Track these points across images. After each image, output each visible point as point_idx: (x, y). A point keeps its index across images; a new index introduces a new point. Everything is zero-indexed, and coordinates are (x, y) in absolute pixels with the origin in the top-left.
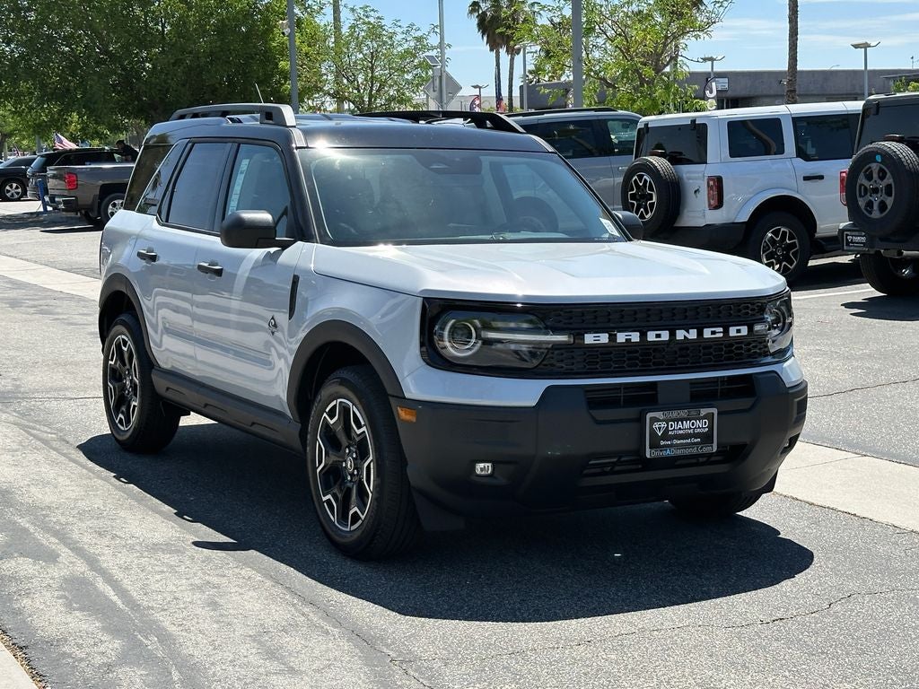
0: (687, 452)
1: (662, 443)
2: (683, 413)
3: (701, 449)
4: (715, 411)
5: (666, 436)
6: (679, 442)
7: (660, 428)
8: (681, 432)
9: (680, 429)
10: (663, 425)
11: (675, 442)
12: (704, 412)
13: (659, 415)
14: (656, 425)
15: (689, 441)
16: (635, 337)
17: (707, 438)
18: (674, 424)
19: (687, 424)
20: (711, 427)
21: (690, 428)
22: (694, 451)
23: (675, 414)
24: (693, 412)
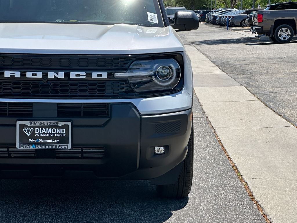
0: (48, 147)
1: (30, 140)
2: (46, 123)
3: (60, 146)
4: (70, 124)
5: (33, 136)
6: (43, 141)
7: (28, 132)
8: (44, 135)
9: (44, 133)
10: (31, 129)
11: (40, 140)
12: (61, 124)
13: (27, 123)
14: (25, 129)
15: (51, 141)
16: (17, 75)
17: (63, 140)
18: (40, 130)
19: (49, 131)
20: (67, 133)
21: (52, 133)
22: (54, 147)
23: (39, 123)
24: (53, 123)
